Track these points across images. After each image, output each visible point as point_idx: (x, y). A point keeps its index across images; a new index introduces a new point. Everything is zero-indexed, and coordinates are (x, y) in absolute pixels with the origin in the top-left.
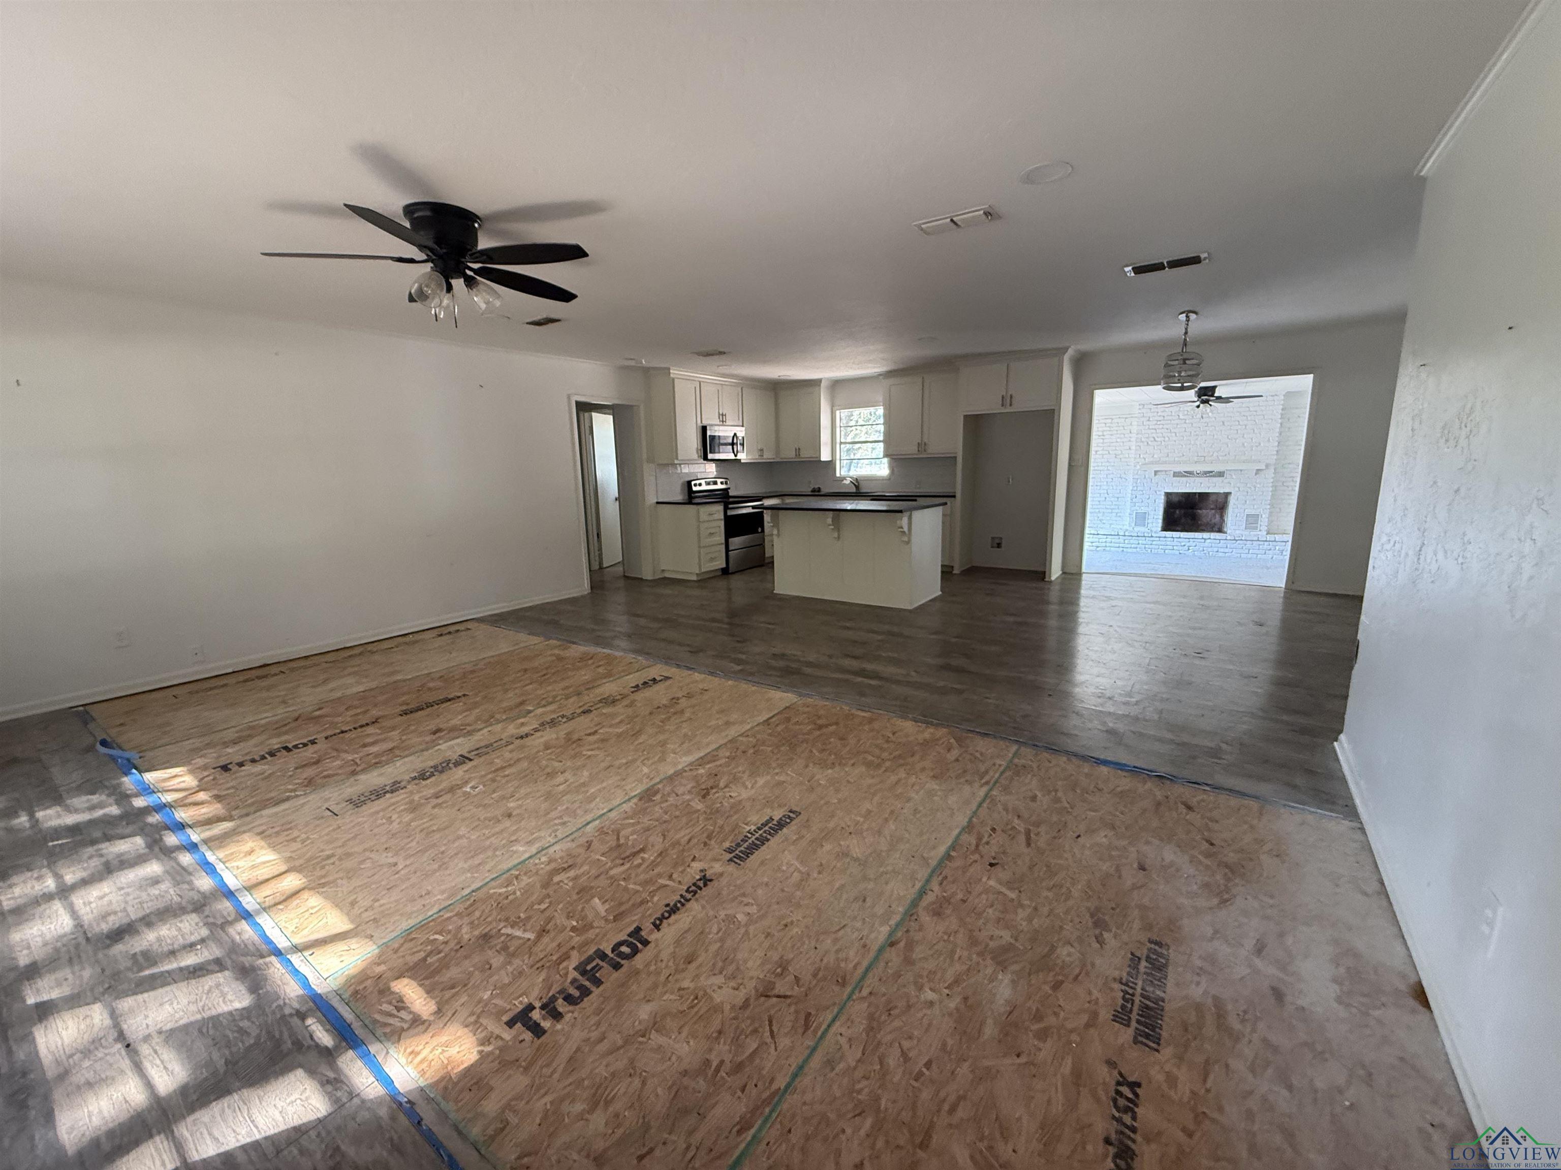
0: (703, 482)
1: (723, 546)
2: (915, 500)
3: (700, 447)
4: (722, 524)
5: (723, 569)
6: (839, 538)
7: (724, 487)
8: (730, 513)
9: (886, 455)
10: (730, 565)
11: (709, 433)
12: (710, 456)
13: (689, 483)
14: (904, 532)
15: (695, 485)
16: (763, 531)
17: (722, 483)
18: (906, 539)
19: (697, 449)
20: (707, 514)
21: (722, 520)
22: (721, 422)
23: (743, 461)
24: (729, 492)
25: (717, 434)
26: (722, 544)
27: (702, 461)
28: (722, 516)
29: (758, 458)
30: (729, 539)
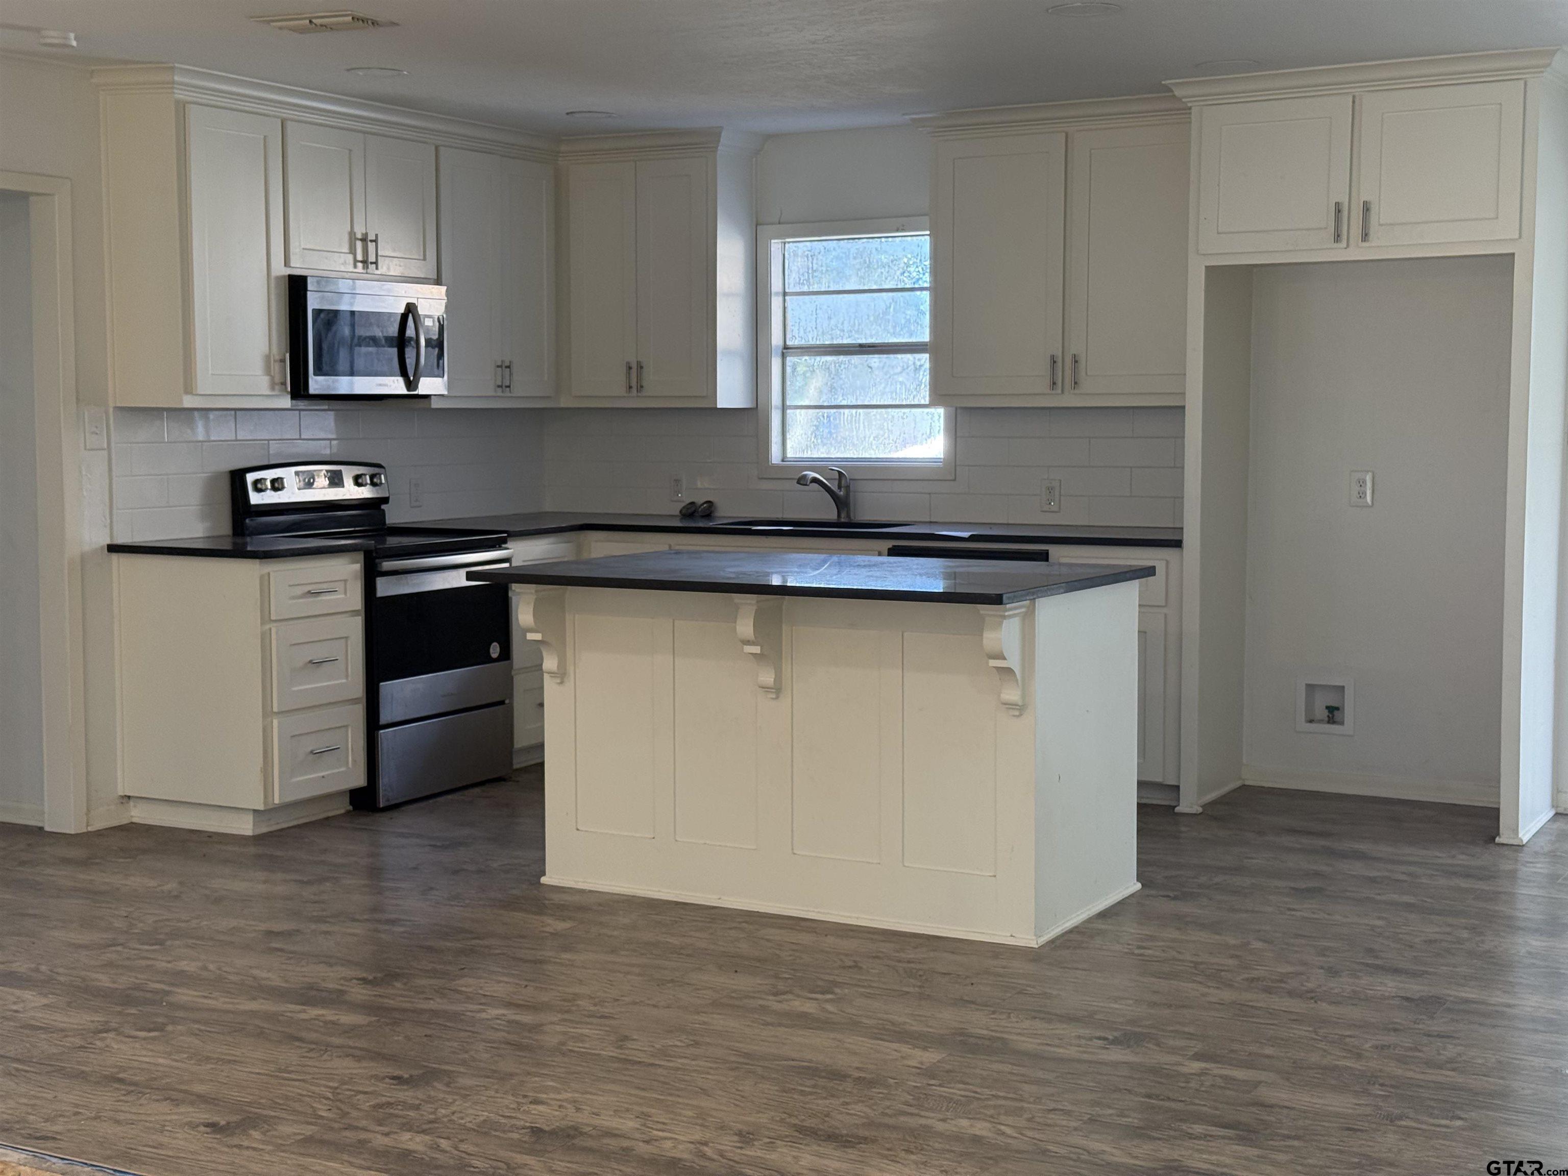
0: (287, 474)
1: (359, 711)
2: (1044, 557)
3: (279, 348)
4: (355, 628)
5: (354, 794)
6: (777, 690)
7: (365, 493)
8: (386, 588)
9: (939, 395)
10: (383, 780)
11: (313, 302)
12: (317, 384)
13: (237, 478)
14: (1008, 671)
15: (258, 486)
16: (506, 654)
17: (358, 481)
18: (1012, 694)
19: (267, 358)
20: (299, 591)
21: (354, 613)
22: (360, 265)
23: (435, 404)
24: (383, 510)
25: (344, 307)
26: (354, 701)
27: (286, 402)
28: (355, 598)
29: (492, 393)
30: (381, 684)
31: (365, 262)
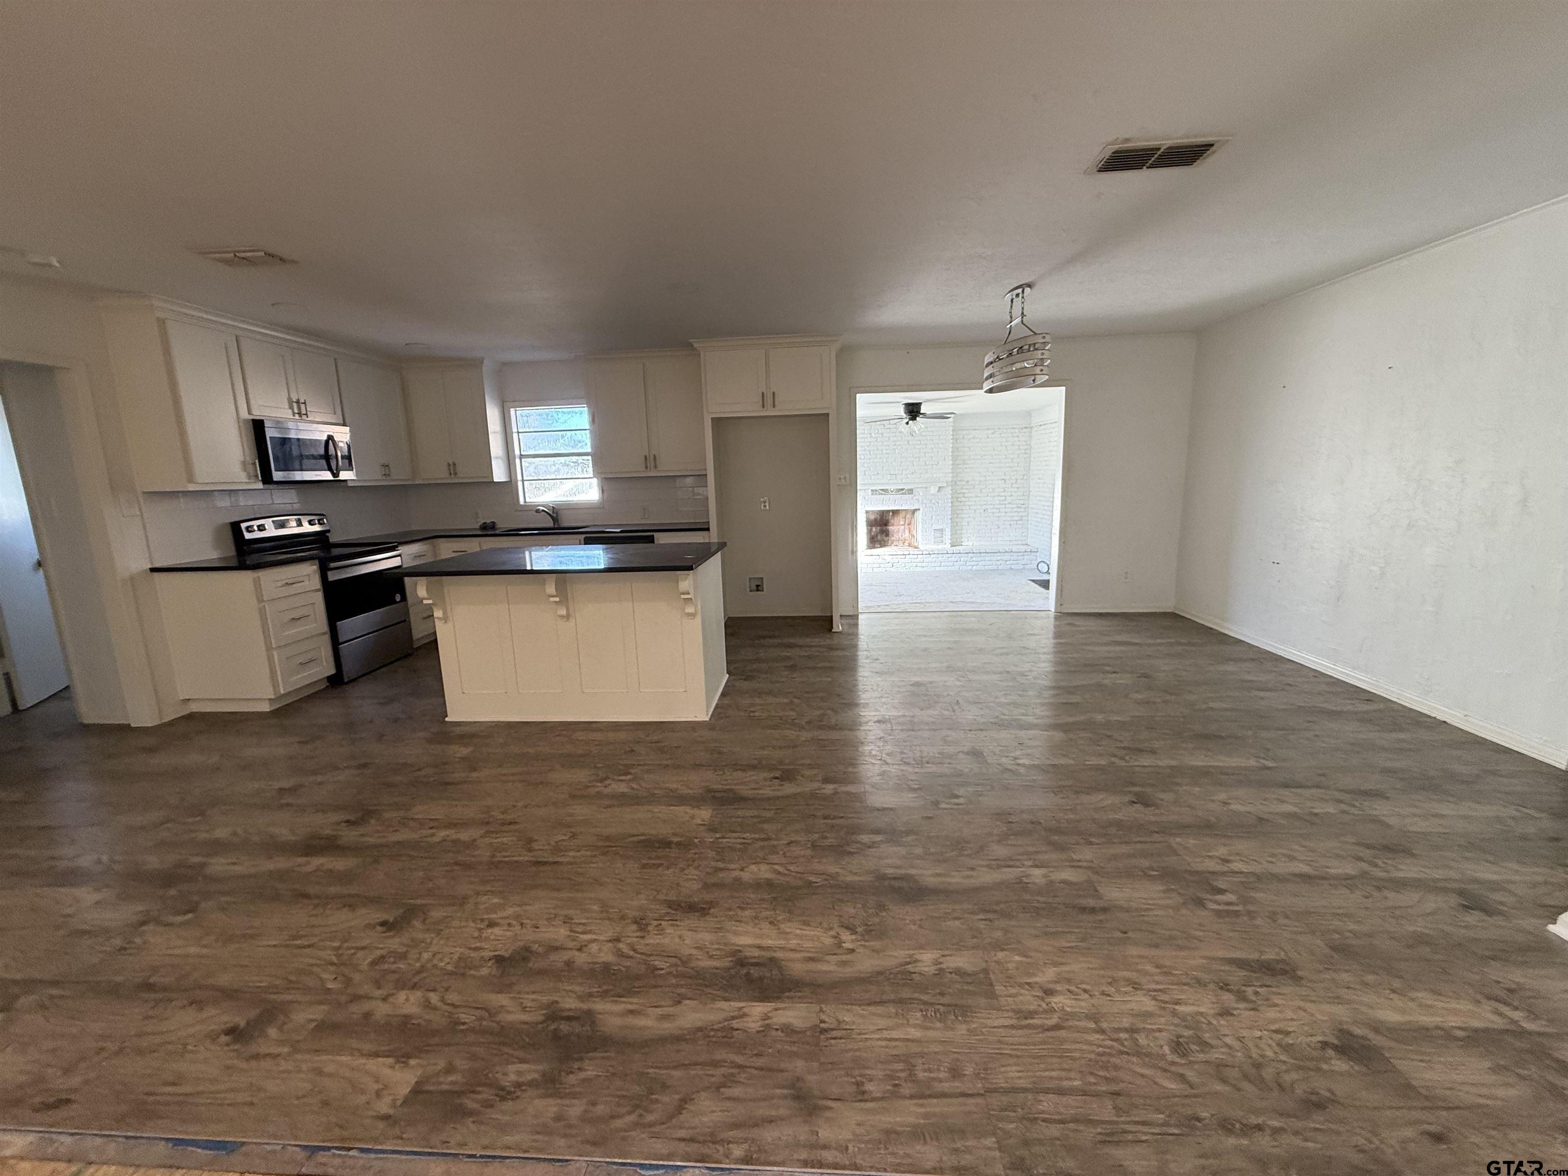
0: (268, 523)
1: (327, 639)
3: (251, 455)
4: (319, 599)
5: (329, 678)
6: (567, 617)
7: (317, 528)
8: (333, 576)
9: (596, 474)
10: (345, 668)
11: (270, 433)
12: (277, 476)
13: (235, 527)
15: (249, 530)
16: (404, 598)
17: (311, 523)
19: (244, 463)
20: (280, 584)
21: (318, 590)
22: (297, 415)
23: (350, 484)
24: (328, 537)
25: (292, 435)
26: (324, 634)
27: (260, 485)
28: (316, 583)
29: (380, 478)
30: (338, 623)
31: (300, 414)
